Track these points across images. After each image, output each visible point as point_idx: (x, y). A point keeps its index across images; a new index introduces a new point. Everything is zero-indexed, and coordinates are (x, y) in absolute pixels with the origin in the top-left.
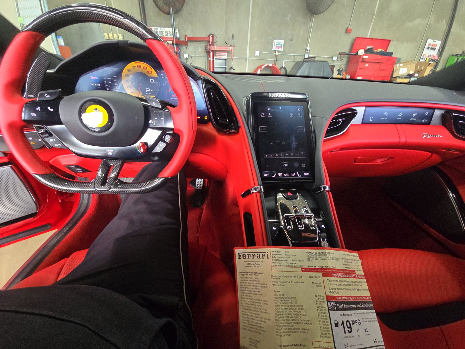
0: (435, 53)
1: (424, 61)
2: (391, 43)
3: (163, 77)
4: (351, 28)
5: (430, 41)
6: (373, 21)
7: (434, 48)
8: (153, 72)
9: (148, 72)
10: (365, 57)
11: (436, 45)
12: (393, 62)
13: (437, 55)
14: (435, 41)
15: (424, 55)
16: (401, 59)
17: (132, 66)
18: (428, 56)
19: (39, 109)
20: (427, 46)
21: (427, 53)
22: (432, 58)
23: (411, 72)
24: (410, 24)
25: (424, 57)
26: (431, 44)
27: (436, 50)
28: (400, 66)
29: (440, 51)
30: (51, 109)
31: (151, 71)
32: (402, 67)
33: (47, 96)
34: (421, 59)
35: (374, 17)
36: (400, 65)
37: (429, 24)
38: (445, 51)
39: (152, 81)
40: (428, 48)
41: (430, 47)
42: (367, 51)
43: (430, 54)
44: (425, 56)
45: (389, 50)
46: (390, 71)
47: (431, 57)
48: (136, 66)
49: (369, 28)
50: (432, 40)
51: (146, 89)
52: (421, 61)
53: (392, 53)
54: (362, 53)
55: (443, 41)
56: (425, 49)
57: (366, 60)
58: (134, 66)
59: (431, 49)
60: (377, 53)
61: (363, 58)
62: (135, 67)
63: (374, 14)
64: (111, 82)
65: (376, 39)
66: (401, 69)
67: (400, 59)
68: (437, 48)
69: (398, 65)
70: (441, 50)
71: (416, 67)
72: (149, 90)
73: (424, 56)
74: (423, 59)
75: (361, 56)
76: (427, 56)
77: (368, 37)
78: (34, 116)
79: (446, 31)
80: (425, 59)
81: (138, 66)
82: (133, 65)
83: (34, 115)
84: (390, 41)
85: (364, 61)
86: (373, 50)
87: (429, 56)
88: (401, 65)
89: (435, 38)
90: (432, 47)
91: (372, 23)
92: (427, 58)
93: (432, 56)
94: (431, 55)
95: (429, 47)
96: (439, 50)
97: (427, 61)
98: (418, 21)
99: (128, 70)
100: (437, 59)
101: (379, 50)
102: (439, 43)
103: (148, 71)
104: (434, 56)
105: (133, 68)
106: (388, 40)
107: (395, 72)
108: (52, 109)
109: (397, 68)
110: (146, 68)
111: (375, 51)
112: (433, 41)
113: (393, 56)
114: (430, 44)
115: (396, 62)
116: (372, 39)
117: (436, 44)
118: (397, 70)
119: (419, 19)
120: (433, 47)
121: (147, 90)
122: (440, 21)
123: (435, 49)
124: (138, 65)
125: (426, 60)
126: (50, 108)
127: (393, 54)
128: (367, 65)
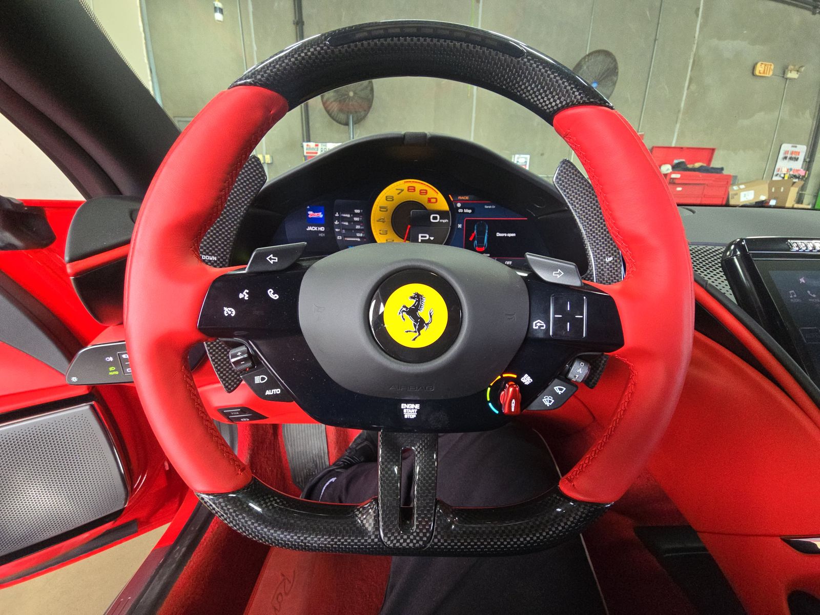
0: (798, 166)
1: (781, 179)
2: (716, 153)
3: (460, 211)
4: (643, 133)
5: (786, 147)
6: (679, 121)
7: (795, 158)
8: (438, 200)
9: (429, 200)
10: (673, 176)
11: (799, 153)
12: (725, 183)
13: (802, 168)
14: (796, 147)
15: (779, 169)
16: (738, 177)
17: (397, 190)
18: (786, 170)
19: (244, 295)
20: (781, 155)
21: (784, 166)
22: (794, 174)
23: (763, 198)
24: (746, 122)
25: (779, 173)
26: (788, 151)
27: (799, 160)
28: (740, 189)
29: (806, 162)
30: (274, 294)
31: (436, 199)
32: (743, 190)
33: (272, 259)
34: (774, 176)
35: (680, 116)
36: (739, 187)
37: (781, 120)
38: (815, 161)
39: (435, 218)
40: (785, 158)
41: (789, 156)
42: (675, 167)
43: (789, 167)
44: (781, 171)
45: (715, 164)
46: (723, 198)
47: (791, 173)
48: (406, 189)
49: (674, 133)
50: (791, 145)
51: (420, 235)
52: (775, 178)
53: (722, 169)
54: (668, 170)
55: (810, 144)
56: (779, 160)
57: (676, 181)
58: (402, 188)
59: (791, 159)
60: (694, 170)
61: (671, 178)
62: (402, 190)
63: (679, 111)
64: (349, 222)
65: (688, 148)
66: (742, 194)
67: (736, 177)
68: (801, 157)
69: (735, 188)
70: (808, 160)
71: (770, 189)
72: (426, 237)
73: (779, 171)
74: (778, 176)
75: (666, 175)
76: (784, 171)
77: (673, 145)
78: (229, 315)
79: (814, 128)
80: (783, 176)
81: (408, 189)
82: (398, 188)
83: (230, 313)
84: (713, 150)
85: (673, 182)
86: (686, 165)
87: (788, 170)
88: (742, 187)
89: (795, 141)
90: (791, 156)
91: (678, 125)
92: (785, 174)
93: (794, 170)
94: (791, 169)
95: (786, 155)
96: (805, 159)
97: (786, 178)
98: (760, 117)
99: (386, 197)
100: (804, 175)
101: (697, 165)
102: (802, 149)
103: (429, 198)
104: (797, 171)
105: (399, 194)
106: (710, 149)
107: (732, 198)
108: (276, 295)
109: (734, 192)
110: (426, 192)
111: (690, 166)
112: (793, 146)
113: (725, 172)
114: (786, 152)
115: (731, 182)
116: (682, 148)
117: (799, 151)
118: (736, 194)
119: (762, 113)
120: (793, 156)
121: (422, 237)
122: (800, 113)
123: (797, 159)
124: (409, 187)
125: (783, 178)
126: (272, 292)
127: (725, 169)
128: (679, 189)
